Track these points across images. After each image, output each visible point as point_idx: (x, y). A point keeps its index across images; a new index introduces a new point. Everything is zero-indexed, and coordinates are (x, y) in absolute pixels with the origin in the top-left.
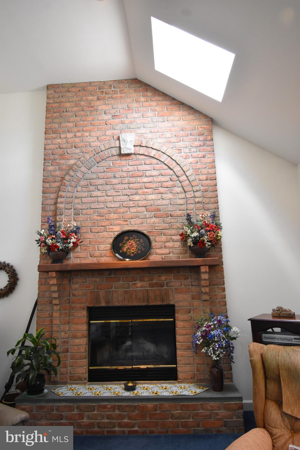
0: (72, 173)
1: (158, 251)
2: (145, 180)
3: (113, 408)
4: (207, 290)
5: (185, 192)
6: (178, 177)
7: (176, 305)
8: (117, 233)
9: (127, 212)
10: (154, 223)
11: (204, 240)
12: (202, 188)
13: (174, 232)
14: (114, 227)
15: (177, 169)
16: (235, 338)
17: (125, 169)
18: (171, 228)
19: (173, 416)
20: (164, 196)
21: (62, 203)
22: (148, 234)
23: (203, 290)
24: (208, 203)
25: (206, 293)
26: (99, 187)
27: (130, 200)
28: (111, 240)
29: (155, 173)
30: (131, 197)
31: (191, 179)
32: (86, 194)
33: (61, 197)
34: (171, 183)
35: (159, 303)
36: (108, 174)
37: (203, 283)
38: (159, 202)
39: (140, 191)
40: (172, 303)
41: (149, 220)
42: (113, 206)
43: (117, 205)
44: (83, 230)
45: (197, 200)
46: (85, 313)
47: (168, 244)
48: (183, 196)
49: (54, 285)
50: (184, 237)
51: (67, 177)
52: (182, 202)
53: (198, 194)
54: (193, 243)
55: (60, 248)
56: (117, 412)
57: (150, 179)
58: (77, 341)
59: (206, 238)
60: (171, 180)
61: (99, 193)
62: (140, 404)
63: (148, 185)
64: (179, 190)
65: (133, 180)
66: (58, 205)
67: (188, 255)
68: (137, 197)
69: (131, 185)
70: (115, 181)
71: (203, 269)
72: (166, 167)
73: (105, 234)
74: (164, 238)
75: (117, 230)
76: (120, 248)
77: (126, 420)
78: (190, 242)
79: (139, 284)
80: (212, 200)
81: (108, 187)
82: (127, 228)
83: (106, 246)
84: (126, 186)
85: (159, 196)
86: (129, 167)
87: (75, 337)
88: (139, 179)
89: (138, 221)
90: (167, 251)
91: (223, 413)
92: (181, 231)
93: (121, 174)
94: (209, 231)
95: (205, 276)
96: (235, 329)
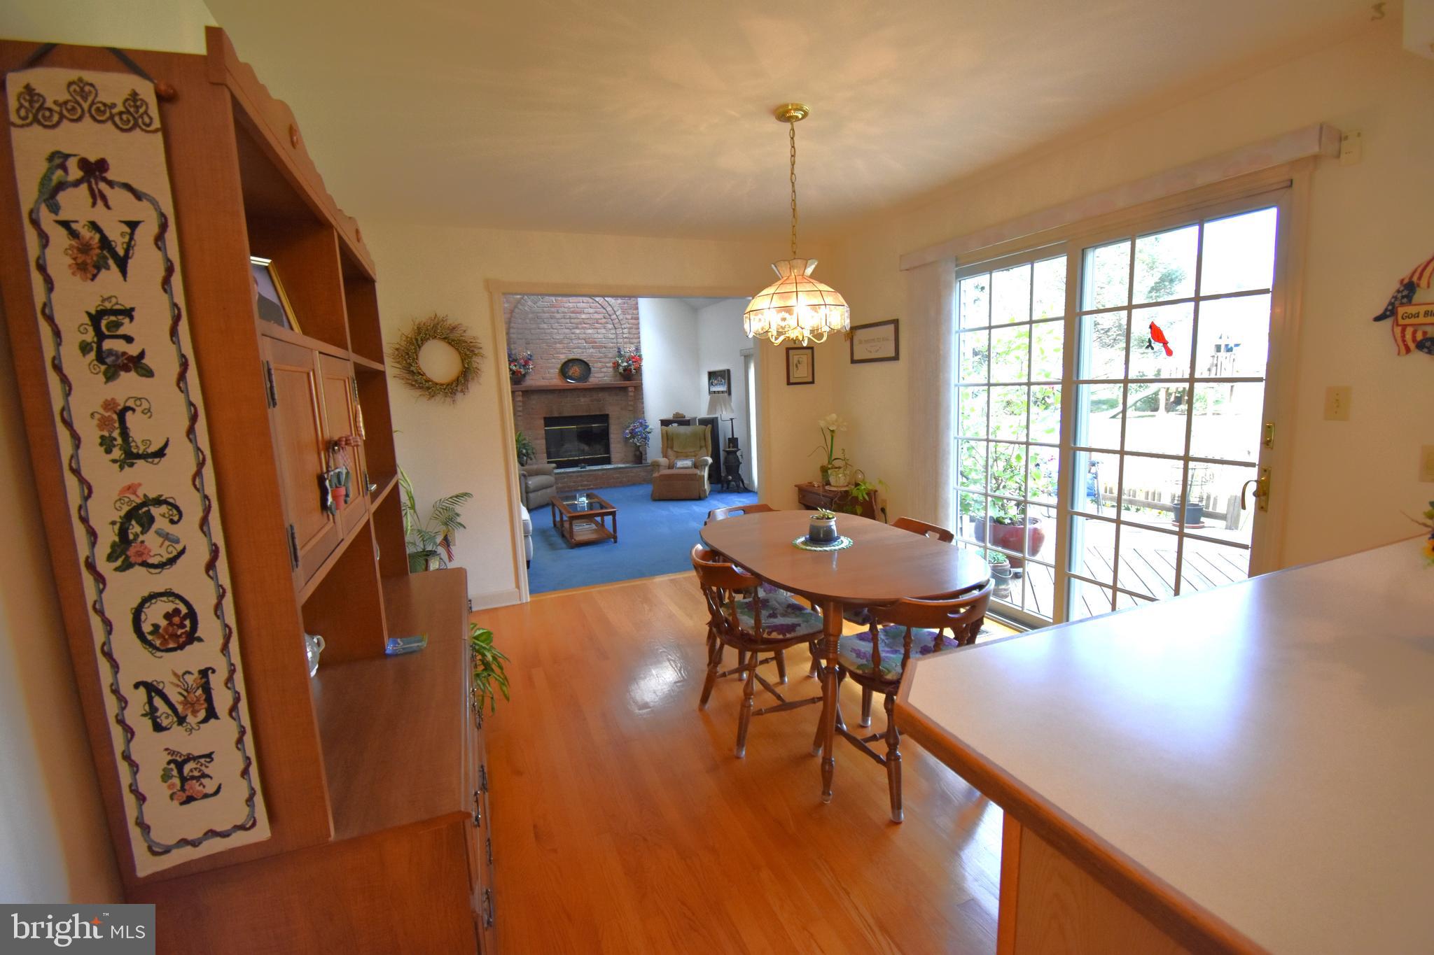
0: (520, 307)
1: (596, 375)
2: (583, 316)
3: (577, 477)
4: (632, 403)
5: (616, 329)
6: (610, 315)
7: (610, 414)
8: (563, 361)
9: (569, 343)
10: (592, 353)
11: (631, 369)
12: (628, 326)
13: (607, 360)
14: (561, 355)
15: (609, 309)
16: (650, 432)
17: (567, 305)
18: (606, 357)
19: (614, 478)
20: (599, 331)
21: (514, 333)
22: (588, 362)
23: (630, 403)
24: (633, 339)
25: (631, 405)
26: (545, 320)
27: (573, 333)
28: (559, 366)
29: (591, 311)
30: (573, 331)
31: (621, 317)
32: (534, 326)
33: (513, 328)
34: (604, 320)
35: (598, 413)
36: (553, 309)
37: (630, 398)
38: (596, 336)
39: (580, 326)
40: (607, 413)
41: (588, 350)
42: (558, 337)
43: (561, 337)
44: (534, 357)
45: (624, 336)
46: (542, 422)
47: (603, 370)
48: (613, 331)
49: (520, 401)
50: (616, 365)
51: (516, 310)
52: (613, 336)
53: (626, 331)
54: (624, 370)
55: (523, 373)
56: (580, 478)
57: (588, 316)
58: (538, 442)
59: (633, 367)
60: (604, 318)
61: (545, 326)
62: (594, 473)
63: (586, 321)
64: (610, 326)
65: (573, 315)
66: (512, 335)
67: (618, 378)
68: (578, 331)
69: (572, 320)
70: (558, 316)
71: (630, 389)
72: (600, 307)
73: (553, 360)
74: (600, 365)
75: (563, 358)
76: (567, 373)
77: (585, 483)
78: (621, 369)
79: (582, 400)
80: (636, 336)
81: (552, 321)
82: (571, 356)
83: (555, 371)
84: (568, 321)
85: (595, 331)
86: (570, 304)
87: (536, 439)
88: (578, 315)
89: (580, 351)
90: (602, 375)
91: (643, 474)
92: (613, 360)
93: (563, 309)
94: (635, 362)
95: (631, 394)
96: (650, 427)
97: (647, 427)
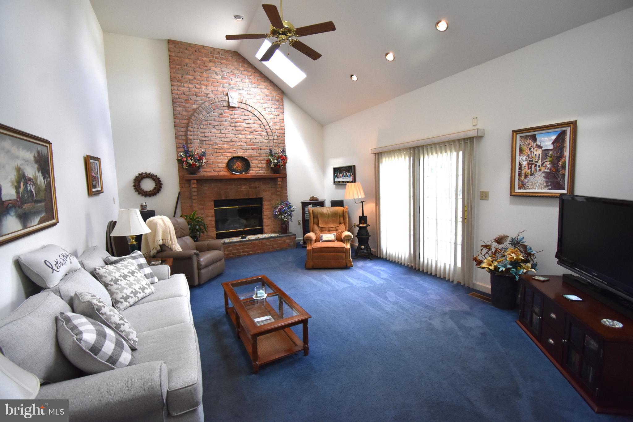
0: (196, 115)
1: (254, 169)
2: (245, 125)
3: (240, 245)
4: (280, 189)
5: (268, 136)
6: (264, 126)
7: (263, 197)
8: (229, 158)
9: (235, 145)
10: (251, 152)
11: (280, 165)
12: (277, 134)
13: (262, 158)
14: (227, 154)
15: (264, 121)
16: (293, 211)
17: (232, 116)
18: (261, 156)
19: (267, 245)
20: (256, 137)
21: (191, 135)
22: (248, 159)
23: (278, 190)
24: (280, 143)
25: (279, 191)
26: (216, 127)
27: (236, 138)
28: (226, 162)
29: (251, 122)
30: (237, 136)
31: (272, 128)
32: (207, 131)
33: (190, 131)
34: (260, 129)
35: (255, 197)
36: (221, 119)
37: (278, 186)
38: (254, 140)
39: (242, 132)
40: (261, 197)
41: (248, 151)
42: (226, 140)
43: (228, 140)
44: (207, 154)
45: (275, 141)
46: (213, 203)
47: (259, 165)
48: (267, 138)
49: (195, 188)
50: (269, 162)
51: (193, 118)
52: (266, 141)
53: (275, 138)
54: (274, 166)
55: (198, 165)
56: (242, 247)
57: (248, 125)
58: (209, 219)
59: (281, 164)
60: (260, 128)
61: (216, 131)
62: (252, 242)
63: (247, 129)
64: (265, 134)
65: (238, 124)
66: (188, 137)
67: (269, 172)
68: (240, 136)
69: (237, 128)
70: (226, 124)
71: (279, 179)
72: (258, 119)
73: (222, 157)
74: (256, 162)
75: (229, 155)
76: (232, 166)
77: (246, 250)
78: (272, 165)
79: (244, 187)
80: (282, 141)
81: (222, 128)
82: (235, 155)
83: (222, 166)
84: (233, 128)
85: (254, 137)
86: (235, 116)
87: (208, 217)
88: (241, 125)
89: (242, 151)
90: (258, 169)
91: (288, 241)
92: (266, 158)
93: (229, 119)
94: (283, 160)
95: (279, 183)
96: (294, 207)
97: (291, 207)
